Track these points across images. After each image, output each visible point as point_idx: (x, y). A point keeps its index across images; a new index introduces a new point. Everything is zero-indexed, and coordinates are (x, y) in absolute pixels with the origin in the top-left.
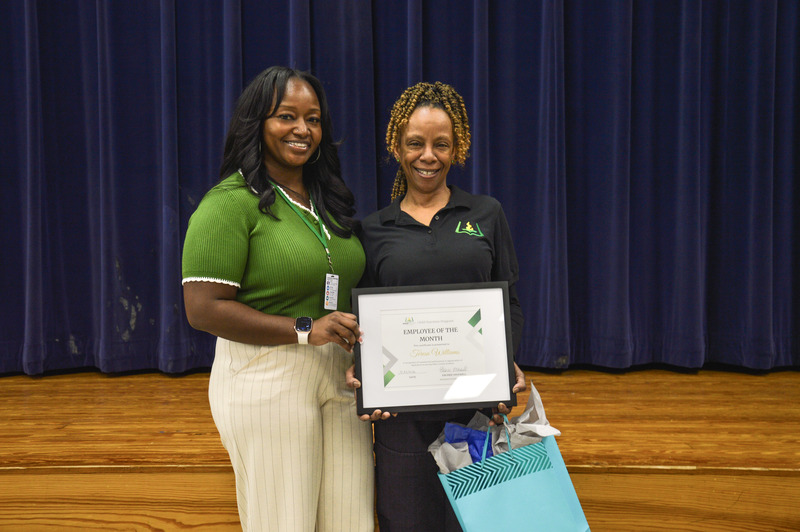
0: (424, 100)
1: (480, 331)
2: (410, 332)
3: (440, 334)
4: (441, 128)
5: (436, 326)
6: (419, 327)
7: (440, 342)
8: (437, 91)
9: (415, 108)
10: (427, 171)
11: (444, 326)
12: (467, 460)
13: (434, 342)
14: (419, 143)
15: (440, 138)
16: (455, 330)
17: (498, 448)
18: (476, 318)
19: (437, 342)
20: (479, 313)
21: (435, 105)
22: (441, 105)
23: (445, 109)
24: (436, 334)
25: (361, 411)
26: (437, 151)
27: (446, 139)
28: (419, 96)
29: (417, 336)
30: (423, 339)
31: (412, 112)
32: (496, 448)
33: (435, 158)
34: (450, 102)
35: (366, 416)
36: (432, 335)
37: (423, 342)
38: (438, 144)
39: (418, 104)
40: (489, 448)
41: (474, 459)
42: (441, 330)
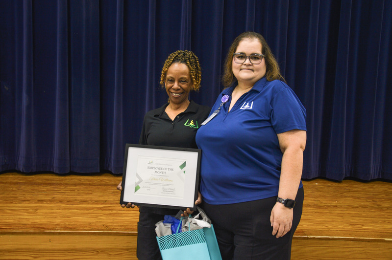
0: (177, 59)
1: (184, 172)
2: (151, 168)
3: (165, 171)
4: (184, 73)
5: (164, 167)
6: (156, 166)
7: (164, 175)
8: (185, 54)
9: (172, 63)
10: (176, 93)
11: (167, 167)
12: (169, 232)
13: (161, 174)
14: (172, 80)
15: (182, 78)
16: (172, 170)
17: (184, 229)
18: (184, 165)
19: (163, 175)
20: (185, 163)
21: (182, 62)
22: (185, 62)
23: (186, 64)
24: (163, 171)
25: (122, 202)
26: (180, 84)
27: (185, 78)
28: (175, 57)
29: (153, 170)
30: (156, 172)
31: (170, 65)
32: (183, 229)
33: (179, 88)
34: (190, 60)
35: (123, 205)
36: (161, 171)
37: (156, 174)
38: (181, 81)
39: (174, 61)
40: (180, 228)
41: (173, 232)
42: (166, 169)
